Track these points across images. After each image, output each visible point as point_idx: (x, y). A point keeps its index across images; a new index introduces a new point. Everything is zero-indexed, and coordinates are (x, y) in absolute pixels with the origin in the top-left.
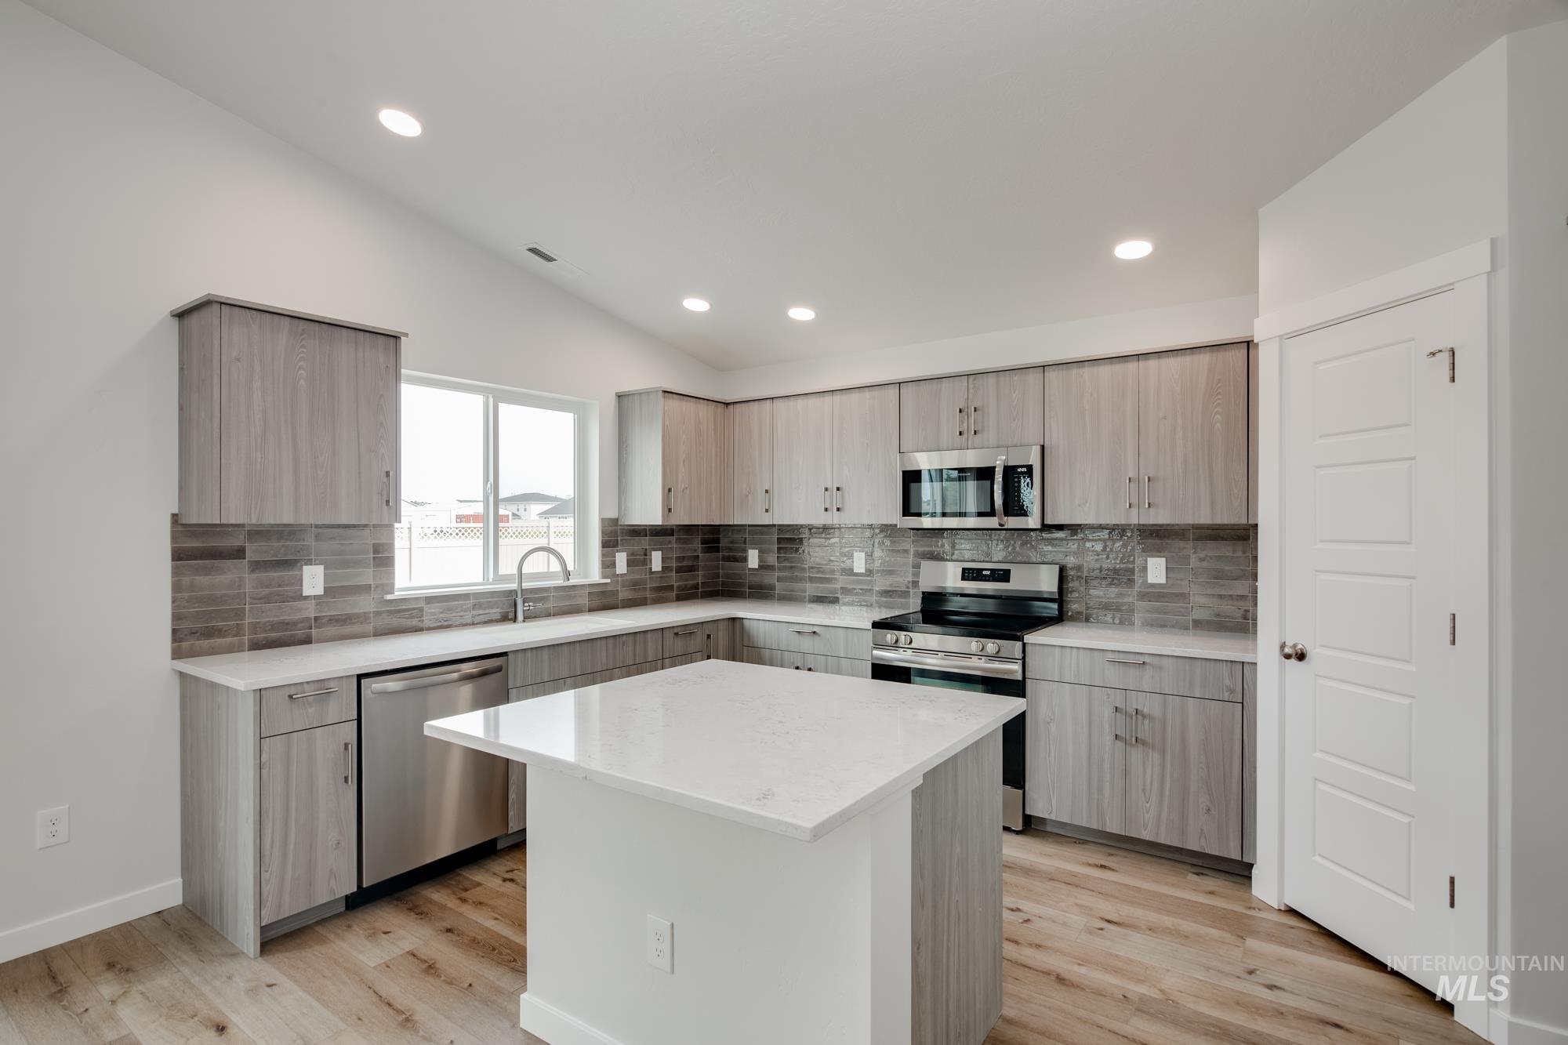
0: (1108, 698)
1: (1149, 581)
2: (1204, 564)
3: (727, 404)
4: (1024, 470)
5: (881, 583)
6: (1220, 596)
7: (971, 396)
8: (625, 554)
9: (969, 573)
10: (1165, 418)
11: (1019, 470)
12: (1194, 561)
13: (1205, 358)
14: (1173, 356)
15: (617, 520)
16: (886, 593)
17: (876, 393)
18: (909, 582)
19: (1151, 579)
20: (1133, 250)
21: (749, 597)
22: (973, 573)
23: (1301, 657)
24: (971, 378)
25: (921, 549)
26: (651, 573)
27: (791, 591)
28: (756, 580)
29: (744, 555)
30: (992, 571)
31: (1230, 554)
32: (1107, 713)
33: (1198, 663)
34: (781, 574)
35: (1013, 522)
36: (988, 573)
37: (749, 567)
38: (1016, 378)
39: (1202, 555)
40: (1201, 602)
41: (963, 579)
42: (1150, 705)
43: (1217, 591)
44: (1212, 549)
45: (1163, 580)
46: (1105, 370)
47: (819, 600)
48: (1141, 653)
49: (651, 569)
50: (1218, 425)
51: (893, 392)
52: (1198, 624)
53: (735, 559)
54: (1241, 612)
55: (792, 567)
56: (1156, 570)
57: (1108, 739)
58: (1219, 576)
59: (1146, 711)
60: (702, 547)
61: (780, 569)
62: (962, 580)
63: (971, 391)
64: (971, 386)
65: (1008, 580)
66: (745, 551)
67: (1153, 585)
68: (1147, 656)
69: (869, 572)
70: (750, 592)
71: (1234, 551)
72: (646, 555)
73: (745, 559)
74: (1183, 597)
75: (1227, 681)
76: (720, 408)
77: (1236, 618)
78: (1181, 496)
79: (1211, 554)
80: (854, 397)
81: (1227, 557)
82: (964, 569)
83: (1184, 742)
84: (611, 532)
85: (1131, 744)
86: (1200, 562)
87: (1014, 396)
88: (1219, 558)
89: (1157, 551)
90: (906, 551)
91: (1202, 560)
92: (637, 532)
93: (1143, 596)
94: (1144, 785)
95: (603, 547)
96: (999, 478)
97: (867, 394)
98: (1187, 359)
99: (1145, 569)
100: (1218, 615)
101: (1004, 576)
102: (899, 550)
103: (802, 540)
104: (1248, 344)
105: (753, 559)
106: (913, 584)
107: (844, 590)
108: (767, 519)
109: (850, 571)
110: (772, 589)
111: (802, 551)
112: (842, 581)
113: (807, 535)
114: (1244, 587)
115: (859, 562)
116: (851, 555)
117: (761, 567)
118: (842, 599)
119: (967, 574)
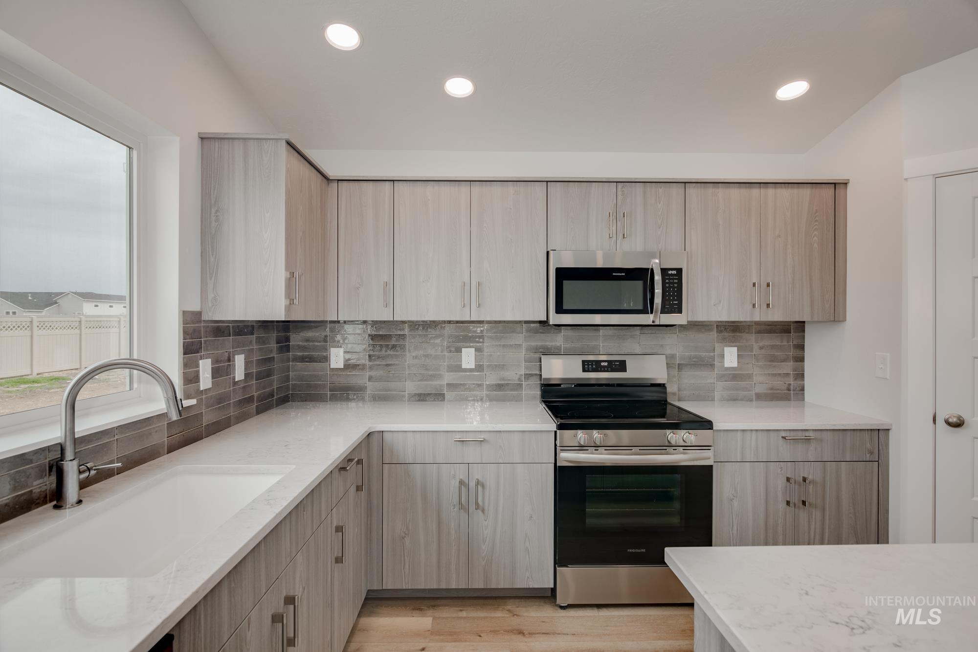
0: (781, 471)
1: (726, 366)
2: (763, 352)
3: (330, 181)
4: (674, 272)
5: (491, 378)
6: (774, 375)
7: (619, 203)
8: (209, 361)
9: (588, 365)
10: (779, 236)
11: (670, 272)
12: (756, 351)
13: (806, 192)
14: (785, 188)
15: (199, 314)
16: (495, 386)
17: (525, 188)
18: (521, 375)
19: (727, 364)
20: (793, 90)
21: (330, 400)
22: (592, 365)
24: (620, 185)
25: (534, 344)
26: (235, 383)
27: (390, 390)
28: (342, 381)
29: (325, 354)
30: (609, 362)
31: (779, 343)
32: (781, 483)
33: (849, 433)
34: (373, 373)
36: (606, 364)
37: (332, 367)
38: (661, 190)
39: (761, 344)
40: (761, 381)
41: (584, 370)
42: (812, 472)
43: (771, 371)
44: (769, 340)
45: (735, 365)
46: (735, 193)
47: (422, 398)
48: (807, 430)
49: (234, 378)
50: (816, 245)
51: (540, 189)
52: (759, 397)
53: (311, 359)
54: (786, 385)
55: (387, 365)
56: (731, 357)
57: (782, 505)
58: (773, 359)
59: (810, 477)
60: (276, 347)
61: (371, 368)
62: (583, 372)
63: (620, 197)
64: (619, 193)
65: (625, 370)
66: (326, 349)
67: (728, 369)
68: (811, 432)
69: (479, 368)
70: (332, 395)
71: (782, 342)
72: (229, 360)
73: (326, 359)
74: (749, 377)
75: (868, 446)
77: (783, 390)
78: (790, 299)
79: (767, 344)
81: (777, 346)
82: (583, 362)
83: (838, 498)
84: (194, 330)
85: (799, 508)
86: (760, 349)
87: (660, 206)
88: (773, 347)
89: (731, 342)
90: (520, 346)
91: (761, 348)
92: (220, 330)
93: (721, 377)
94: (809, 537)
95: (185, 354)
96: (658, 278)
97: (511, 188)
98: (795, 191)
99: (723, 356)
100: (772, 389)
101: (621, 366)
102: (511, 346)
103: (403, 337)
104: (838, 186)
105: (337, 358)
106: (528, 376)
107: (450, 386)
108: (385, 315)
109: (458, 368)
110: (361, 389)
111: (403, 348)
112: (448, 378)
113: (406, 331)
114: (788, 367)
115: (468, 358)
116: (459, 350)
117: (348, 366)
118: (448, 395)
119: (587, 366)
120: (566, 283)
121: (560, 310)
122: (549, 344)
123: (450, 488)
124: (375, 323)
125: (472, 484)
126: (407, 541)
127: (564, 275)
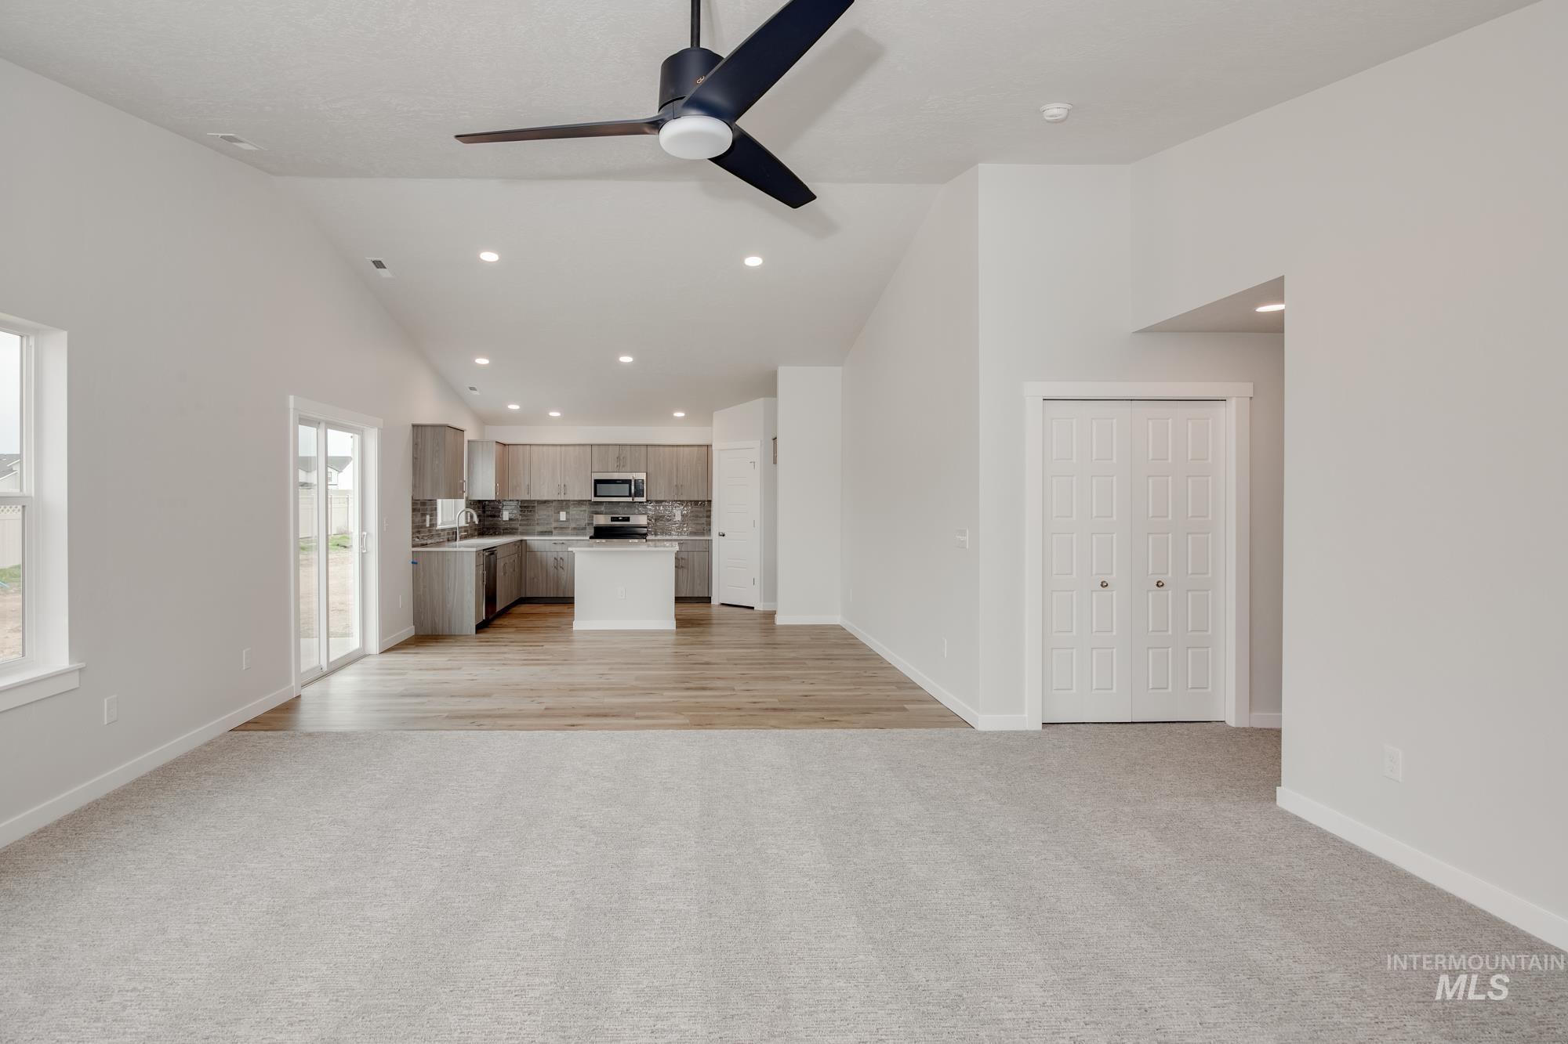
2: (695, 511)
3: (505, 445)
4: (640, 481)
5: (573, 524)
6: (700, 522)
7: (621, 453)
10: (685, 466)
12: (690, 511)
13: (696, 448)
16: (575, 528)
17: (582, 447)
18: (585, 523)
20: (679, 414)
22: (615, 519)
23: (724, 535)
24: (620, 446)
25: (588, 510)
27: (527, 529)
28: (508, 524)
29: (502, 513)
30: (622, 517)
33: (698, 541)
34: (522, 522)
35: (637, 499)
36: (620, 518)
37: (503, 519)
38: (637, 448)
39: (693, 508)
40: (691, 526)
42: (685, 555)
43: (698, 521)
44: (697, 507)
45: (680, 519)
46: (667, 449)
47: (544, 532)
50: (700, 470)
51: (589, 448)
52: (691, 533)
53: (494, 516)
54: (707, 525)
55: (528, 519)
56: (678, 516)
58: (696, 517)
59: (684, 557)
61: (521, 520)
62: (612, 522)
63: (621, 451)
64: (621, 449)
65: (630, 521)
67: (677, 519)
69: (568, 520)
70: (504, 532)
71: (704, 507)
73: (501, 516)
74: (686, 524)
75: (705, 546)
76: (501, 447)
77: (705, 527)
78: (690, 491)
80: (571, 448)
81: (702, 509)
82: (611, 517)
86: (692, 511)
87: (637, 454)
88: (700, 509)
90: (585, 511)
93: (674, 525)
94: (683, 580)
96: (633, 483)
97: (577, 448)
99: (675, 515)
100: (699, 528)
101: (628, 519)
102: (581, 511)
103: (534, 507)
104: (708, 446)
105: (506, 516)
106: (589, 524)
107: (555, 528)
108: (527, 498)
109: (558, 520)
110: (517, 529)
111: (534, 511)
112: (555, 525)
113: (536, 504)
114: (704, 520)
115: (563, 516)
116: (559, 513)
117: (510, 519)
118: (554, 532)
119: (613, 519)
120: (598, 485)
121: (596, 495)
122: (597, 510)
123: (551, 561)
124: (522, 501)
125: (559, 559)
126: (535, 580)
127: (597, 482)
